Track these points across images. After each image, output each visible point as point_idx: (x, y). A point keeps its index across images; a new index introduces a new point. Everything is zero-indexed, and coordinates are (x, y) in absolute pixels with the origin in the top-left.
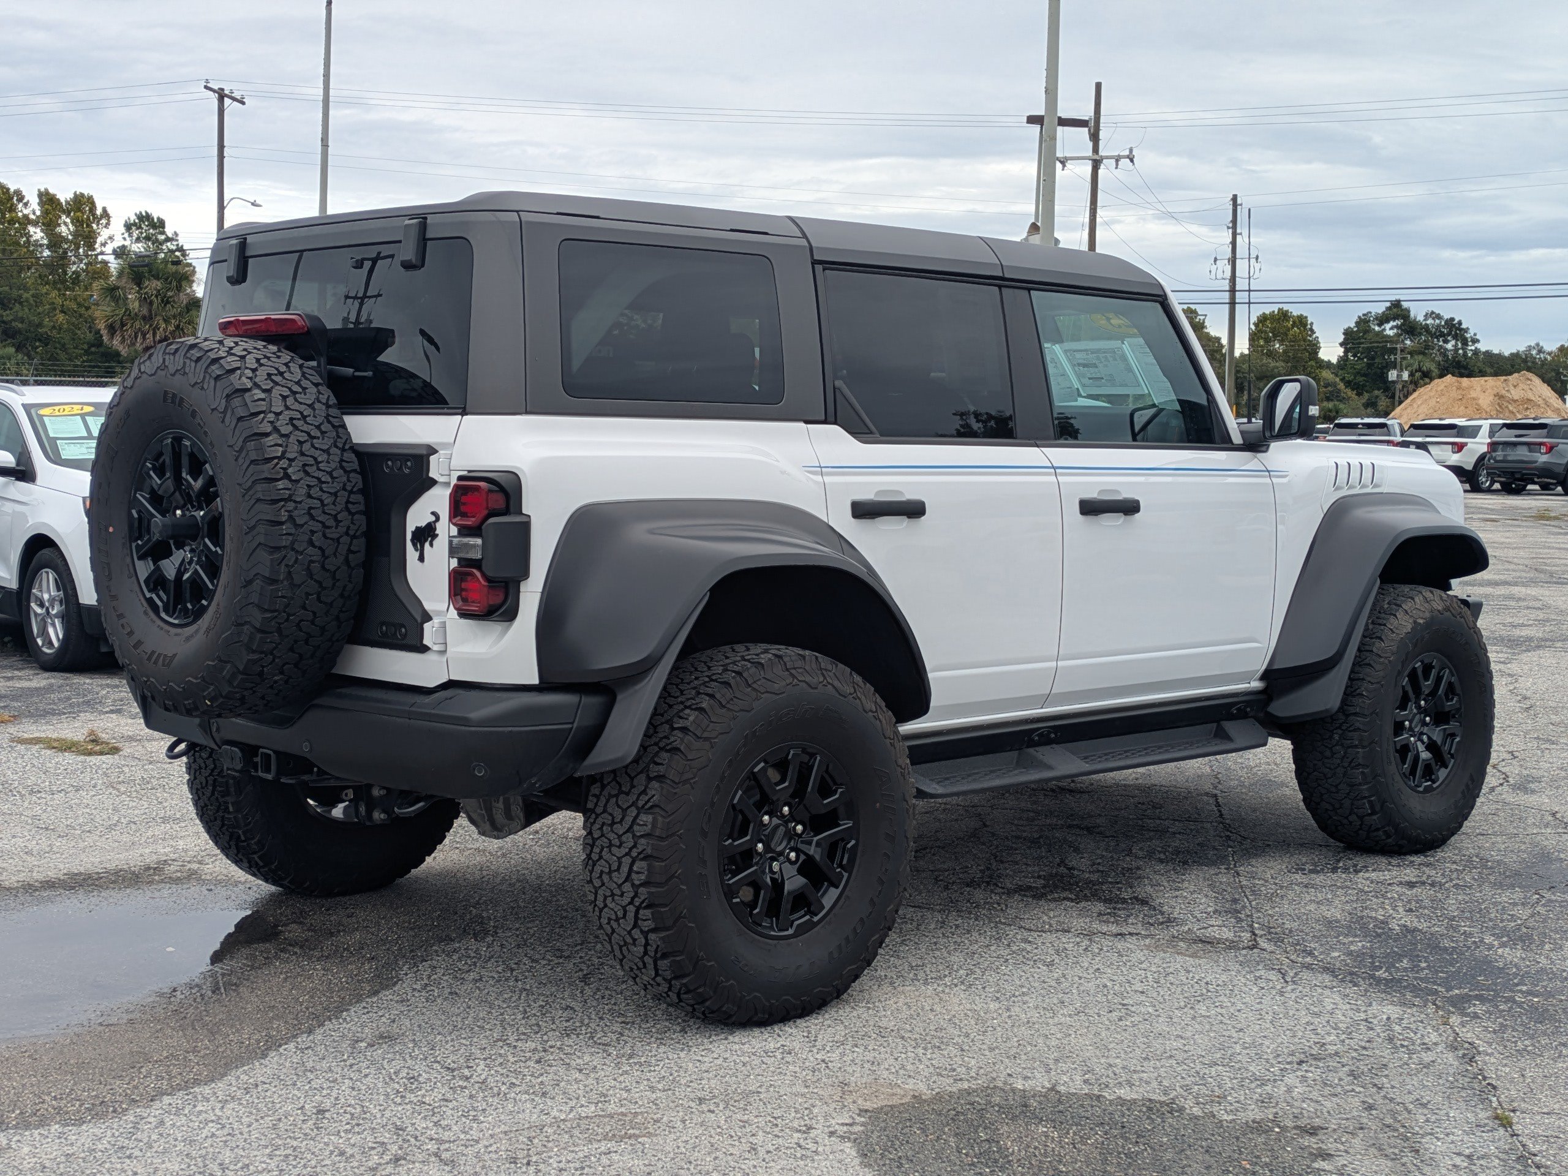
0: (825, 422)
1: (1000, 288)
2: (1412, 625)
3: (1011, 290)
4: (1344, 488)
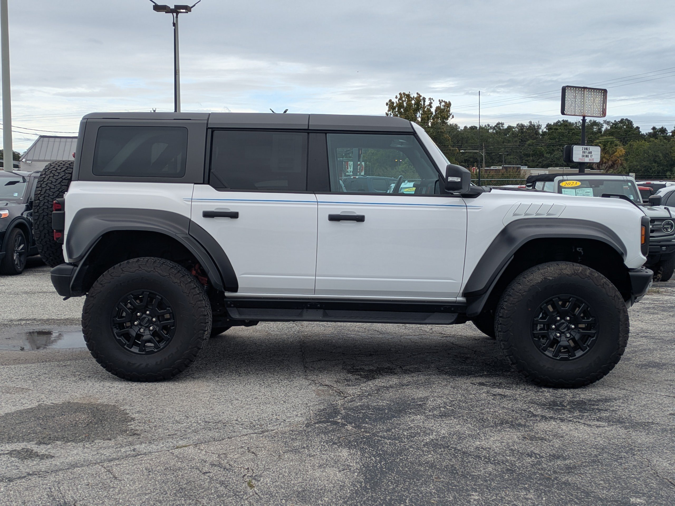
1: (308, 133)
2: (542, 280)
3: (315, 134)
4: (522, 215)
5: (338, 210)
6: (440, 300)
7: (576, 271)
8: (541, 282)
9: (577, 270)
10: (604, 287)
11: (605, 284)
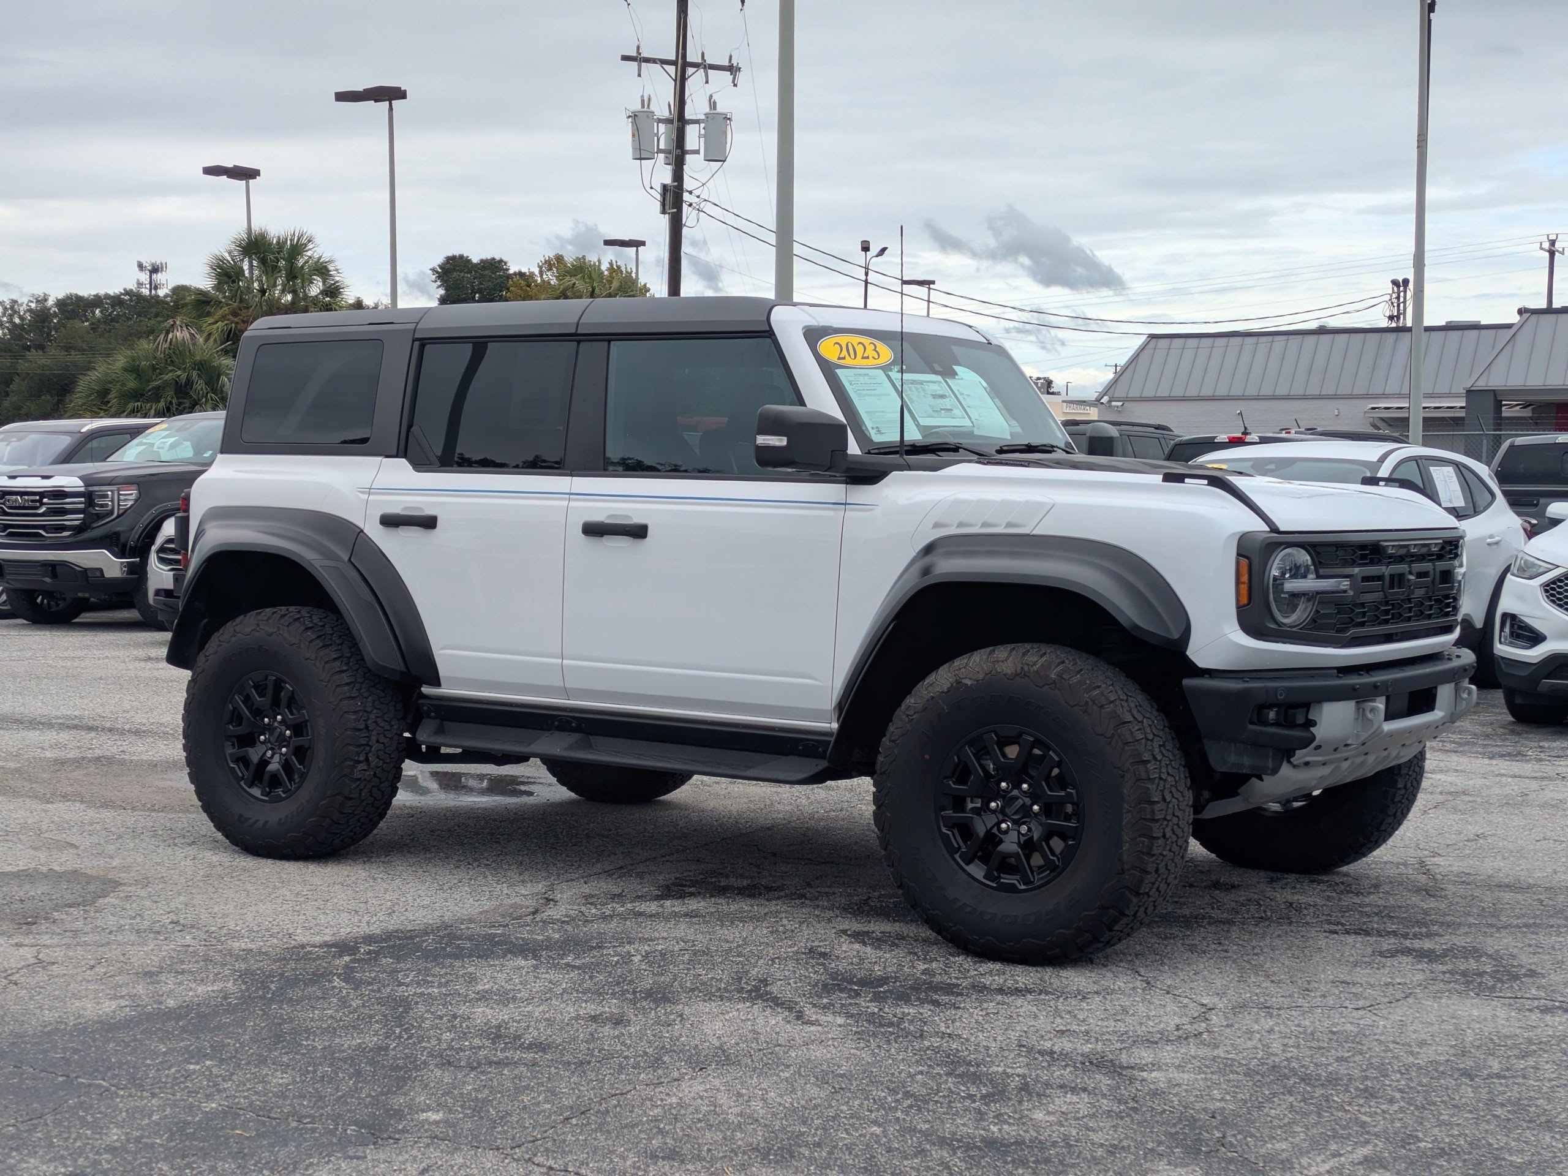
0: (397, 456)
1: (579, 342)
2: (952, 685)
3: (590, 343)
4: (952, 525)
5: (602, 512)
6: (802, 728)
7: (1026, 668)
8: (949, 690)
9: (1028, 665)
10: (1085, 711)
11: (1091, 703)
